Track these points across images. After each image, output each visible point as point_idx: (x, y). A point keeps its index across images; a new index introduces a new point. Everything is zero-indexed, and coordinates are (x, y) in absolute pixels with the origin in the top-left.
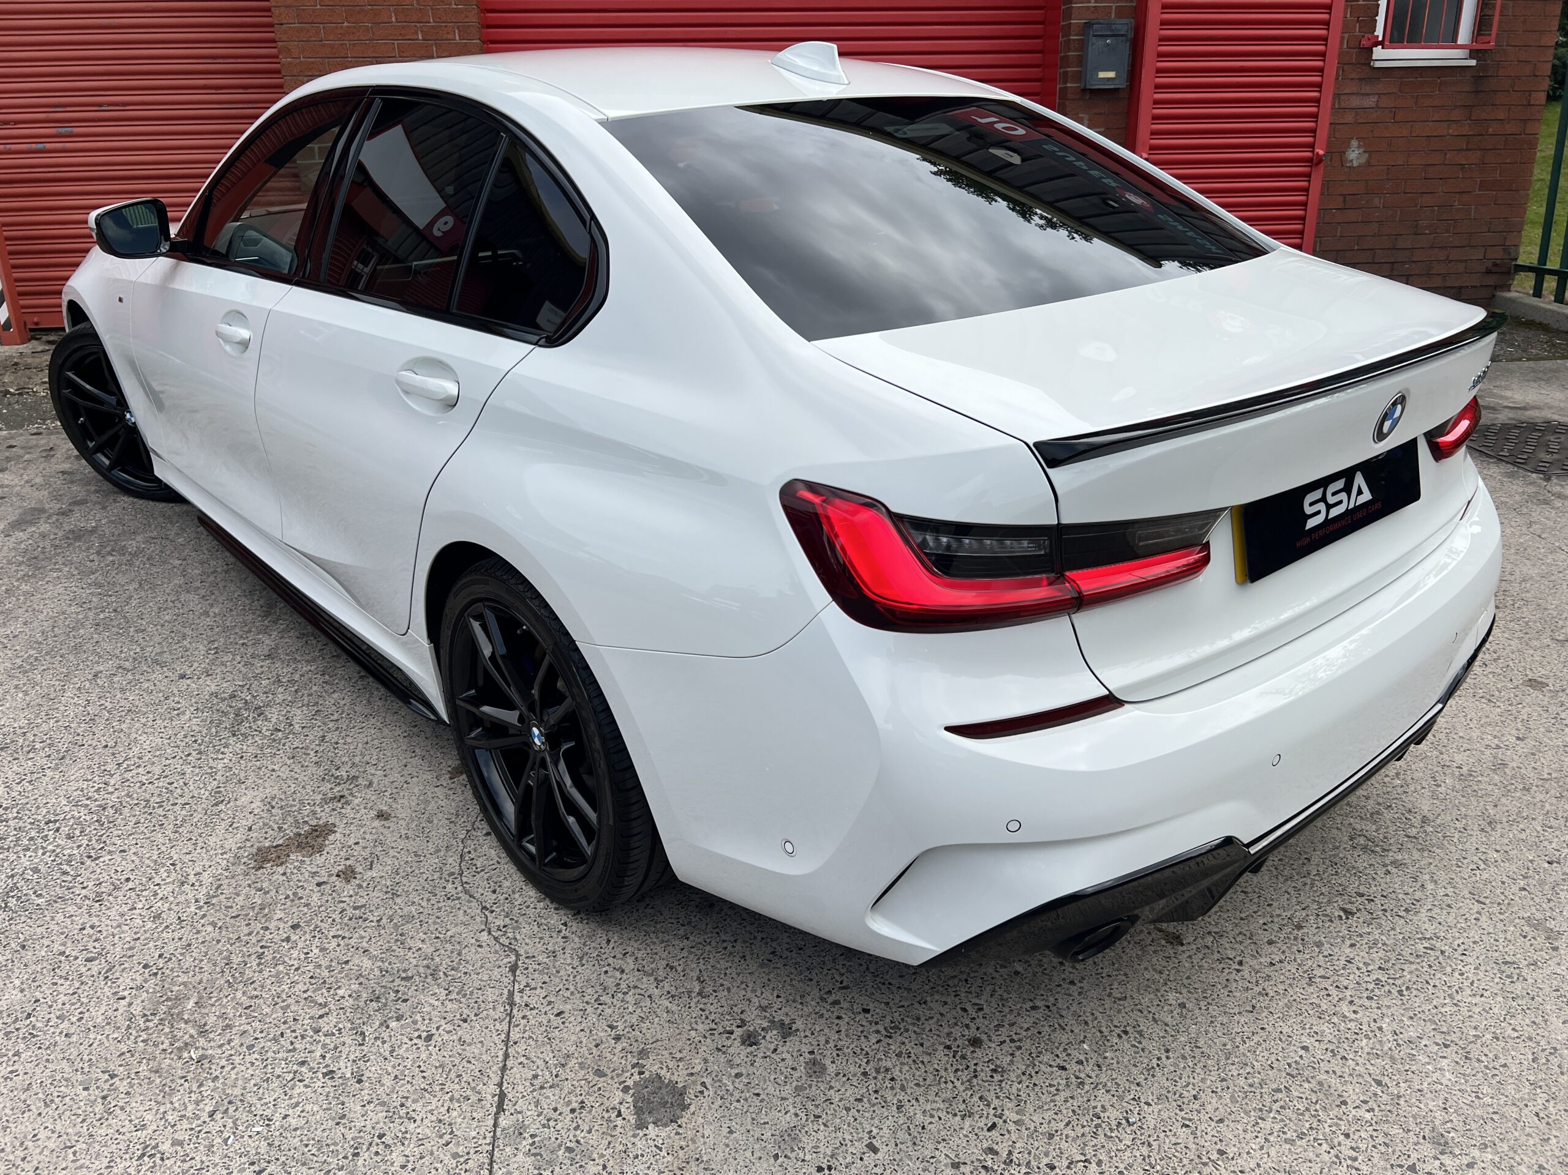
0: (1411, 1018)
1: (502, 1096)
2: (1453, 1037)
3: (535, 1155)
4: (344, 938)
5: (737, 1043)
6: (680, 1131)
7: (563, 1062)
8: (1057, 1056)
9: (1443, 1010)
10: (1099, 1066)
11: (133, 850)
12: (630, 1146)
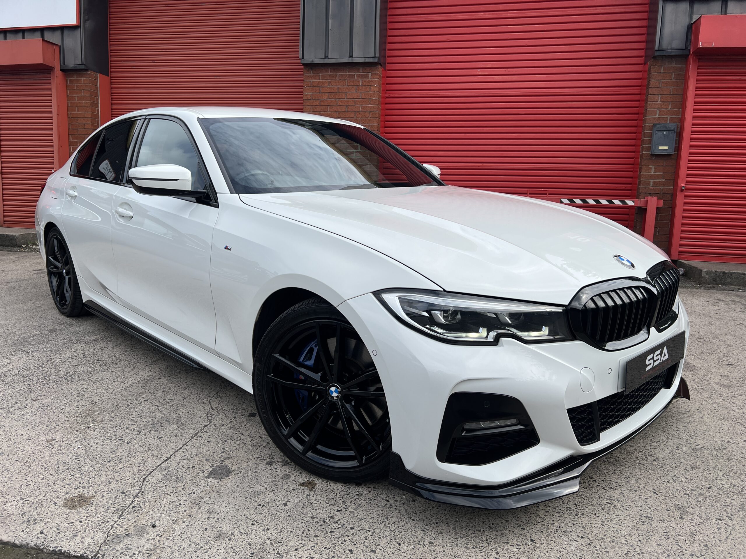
0: (574, 524)
1: (170, 458)
2: (589, 536)
3: (164, 476)
4: (158, 406)
5: (264, 463)
6: (220, 482)
7: (198, 454)
8: (389, 497)
9: (593, 525)
10: (404, 504)
11: (116, 371)
12: (198, 481)
